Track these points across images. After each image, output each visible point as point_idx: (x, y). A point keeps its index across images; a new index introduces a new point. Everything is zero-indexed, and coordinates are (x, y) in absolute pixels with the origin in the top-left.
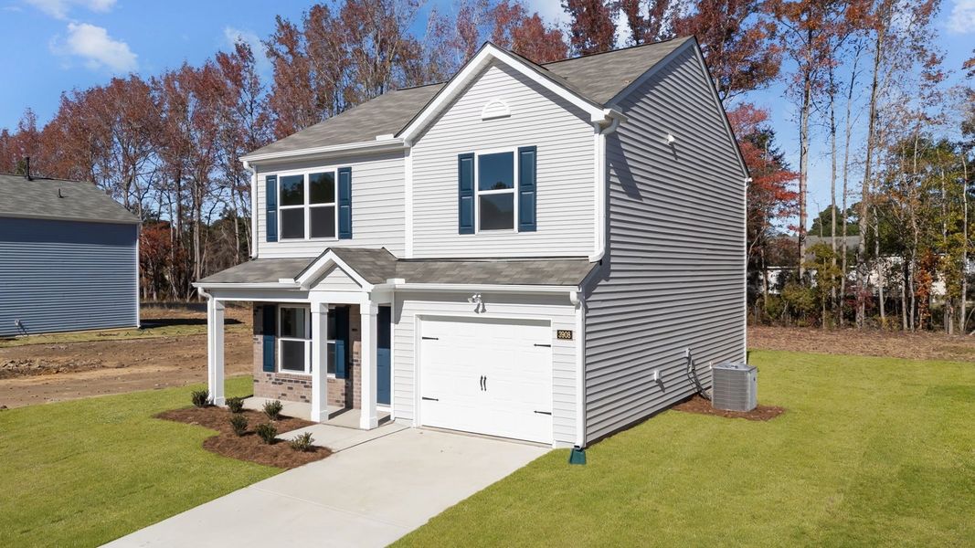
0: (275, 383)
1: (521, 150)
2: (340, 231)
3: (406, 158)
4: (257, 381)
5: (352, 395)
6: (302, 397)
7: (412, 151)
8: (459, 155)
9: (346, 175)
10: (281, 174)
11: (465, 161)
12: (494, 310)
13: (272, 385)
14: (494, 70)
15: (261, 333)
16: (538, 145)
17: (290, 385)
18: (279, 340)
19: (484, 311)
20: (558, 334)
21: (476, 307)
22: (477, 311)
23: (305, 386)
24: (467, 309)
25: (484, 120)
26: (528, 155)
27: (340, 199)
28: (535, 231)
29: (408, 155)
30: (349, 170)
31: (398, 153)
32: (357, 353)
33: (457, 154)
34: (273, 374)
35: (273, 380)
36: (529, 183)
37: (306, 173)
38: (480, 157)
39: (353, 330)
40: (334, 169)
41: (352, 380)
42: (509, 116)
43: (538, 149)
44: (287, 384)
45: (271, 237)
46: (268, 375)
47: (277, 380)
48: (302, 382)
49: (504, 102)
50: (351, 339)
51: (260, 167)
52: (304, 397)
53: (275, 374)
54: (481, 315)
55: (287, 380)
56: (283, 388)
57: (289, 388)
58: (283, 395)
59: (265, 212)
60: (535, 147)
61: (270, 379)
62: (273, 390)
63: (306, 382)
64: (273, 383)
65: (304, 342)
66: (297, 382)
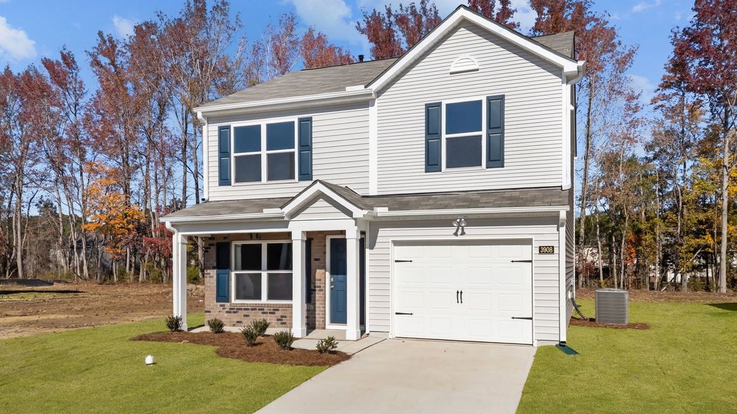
0: (229, 312)
1: (489, 99)
2: (300, 174)
3: (370, 108)
4: (209, 312)
5: (315, 318)
7: (376, 101)
8: (426, 105)
9: (306, 125)
10: (234, 125)
11: (432, 111)
12: (473, 233)
13: (226, 315)
14: (462, 31)
15: (214, 268)
16: (506, 94)
17: (246, 312)
18: (233, 274)
19: (463, 233)
20: (540, 250)
21: (454, 231)
22: (456, 234)
23: (263, 313)
24: (447, 233)
25: (451, 73)
26: (497, 103)
27: (300, 145)
28: (503, 167)
29: (373, 105)
30: (310, 119)
31: (363, 103)
32: (320, 280)
33: (424, 104)
34: (227, 305)
35: (228, 310)
36: (497, 126)
37: (263, 123)
38: (448, 106)
39: (316, 260)
40: (294, 119)
41: (315, 304)
42: (478, 70)
43: (506, 98)
45: (224, 181)
46: (221, 306)
47: (230, 309)
48: (259, 310)
49: (473, 58)
50: (313, 268)
51: (211, 119)
53: (229, 304)
54: (460, 238)
55: (241, 309)
56: (238, 316)
57: (245, 316)
58: (238, 322)
59: (217, 159)
60: (503, 96)
61: (224, 309)
62: (227, 318)
63: (263, 309)
64: (227, 312)
65: (261, 274)
66: (252, 309)
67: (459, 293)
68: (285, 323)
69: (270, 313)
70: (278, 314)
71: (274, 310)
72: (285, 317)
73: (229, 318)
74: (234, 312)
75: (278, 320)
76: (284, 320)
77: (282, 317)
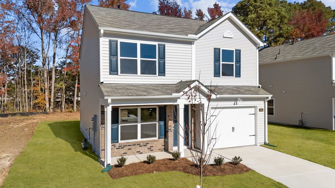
0: (119, 148)
1: (236, 50)
2: (159, 72)
3: (192, 45)
5: (168, 145)
6: (137, 152)
7: (195, 43)
8: (214, 48)
9: (162, 47)
10: (120, 40)
11: (217, 51)
12: (240, 103)
13: (116, 150)
14: (227, 21)
16: (241, 49)
17: (129, 147)
18: (120, 126)
19: (237, 104)
20: (259, 110)
21: (234, 103)
22: (234, 104)
23: (140, 146)
24: (231, 104)
25: (223, 37)
26: (238, 52)
27: (159, 58)
28: (240, 77)
30: (164, 45)
31: (189, 42)
32: (171, 126)
35: (118, 147)
36: (238, 61)
37: (139, 43)
38: (223, 50)
39: (168, 116)
40: (156, 43)
41: (168, 138)
42: (232, 38)
43: (241, 51)
44: (126, 148)
47: (119, 146)
48: (137, 145)
49: (231, 33)
50: (167, 120)
52: (139, 152)
53: (118, 144)
54: (236, 106)
55: (126, 146)
56: (124, 150)
57: (129, 149)
58: (124, 153)
59: (108, 58)
60: (240, 50)
61: (114, 147)
62: (117, 152)
63: (140, 144)
64: (117, 149)
65: (137, 125)
66: (133, 145)
67: (233, 128)
68: (153, 150)
69: (144, 146)
70: (149, 146)
71: (146, 144)
72: (153, 147)
73: (119, 152)
74: (122, 148)
75: (149, 149)
76: (152, 149)
77: (151, 147)
